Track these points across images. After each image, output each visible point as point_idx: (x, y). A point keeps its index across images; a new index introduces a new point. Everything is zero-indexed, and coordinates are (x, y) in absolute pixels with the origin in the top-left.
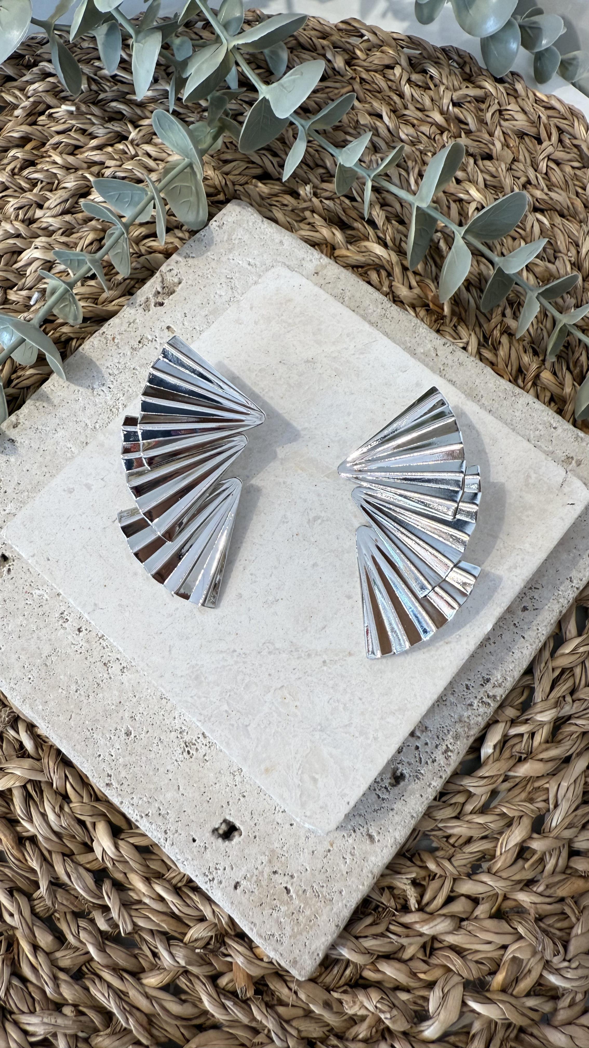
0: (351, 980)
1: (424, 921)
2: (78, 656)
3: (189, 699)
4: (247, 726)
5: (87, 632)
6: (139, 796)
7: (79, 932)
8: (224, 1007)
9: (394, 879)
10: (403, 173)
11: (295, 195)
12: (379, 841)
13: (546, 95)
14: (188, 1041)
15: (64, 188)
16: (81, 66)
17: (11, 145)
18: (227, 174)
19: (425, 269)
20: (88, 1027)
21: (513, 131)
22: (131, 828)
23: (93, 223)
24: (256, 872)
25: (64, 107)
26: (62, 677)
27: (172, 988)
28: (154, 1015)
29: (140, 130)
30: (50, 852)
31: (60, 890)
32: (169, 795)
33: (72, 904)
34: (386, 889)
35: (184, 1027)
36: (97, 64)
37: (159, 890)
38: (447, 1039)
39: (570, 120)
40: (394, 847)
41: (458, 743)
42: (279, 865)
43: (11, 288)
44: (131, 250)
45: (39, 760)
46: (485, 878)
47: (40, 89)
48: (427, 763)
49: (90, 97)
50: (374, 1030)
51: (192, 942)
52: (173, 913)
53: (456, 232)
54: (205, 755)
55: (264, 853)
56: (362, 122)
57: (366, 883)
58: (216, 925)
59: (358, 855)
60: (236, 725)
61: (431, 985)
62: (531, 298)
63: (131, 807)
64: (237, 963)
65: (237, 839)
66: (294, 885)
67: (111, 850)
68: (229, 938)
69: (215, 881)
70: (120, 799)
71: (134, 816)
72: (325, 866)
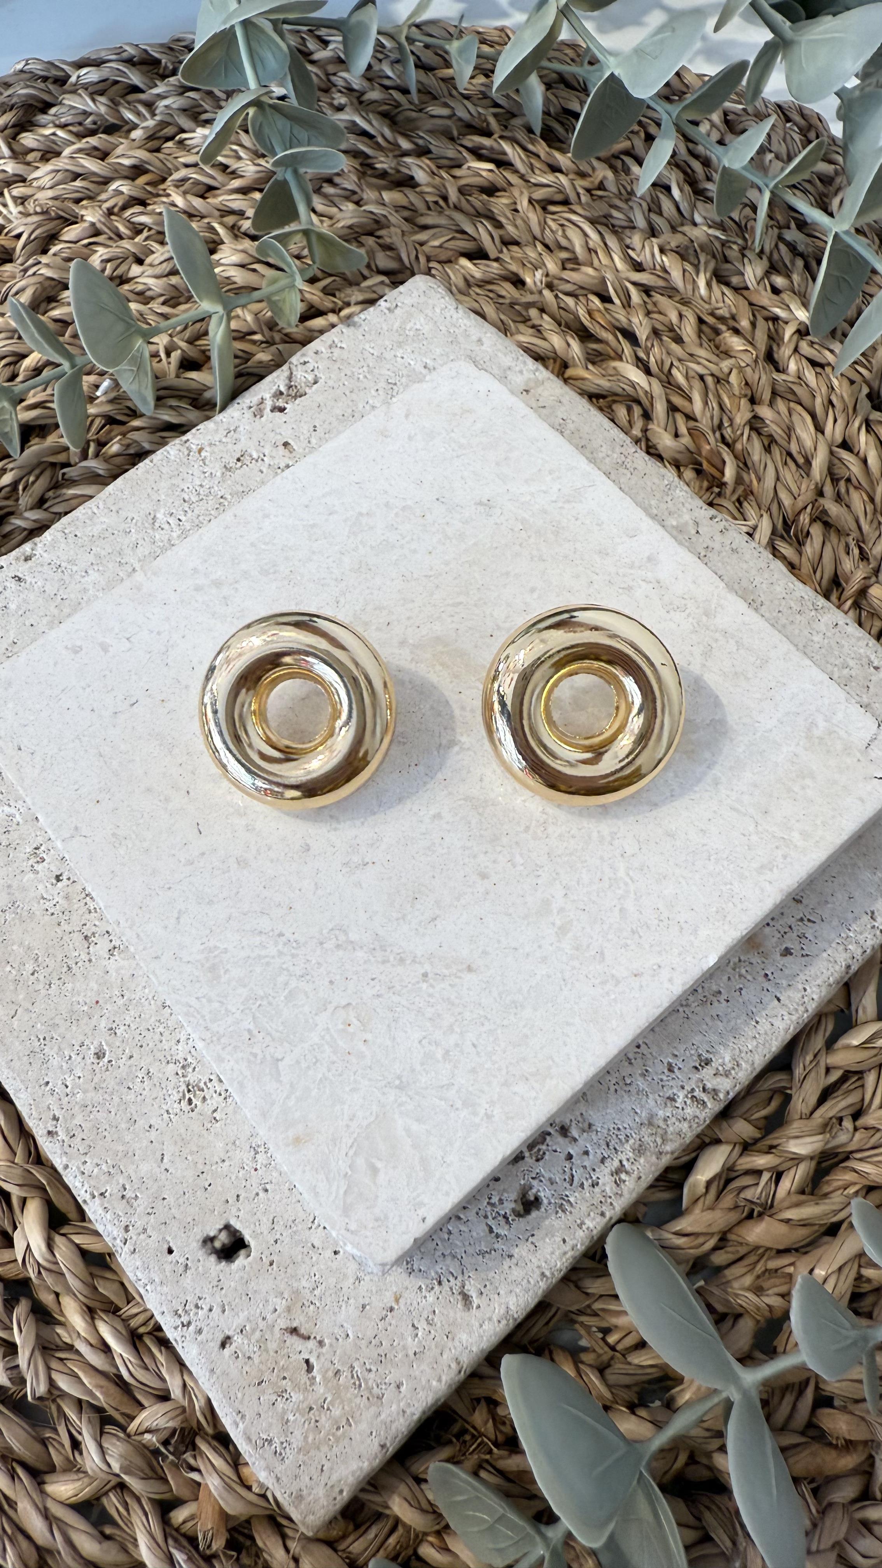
2: (47, 918)
4: (278, 1060)
5: (69, 883)
6: (96, 1161)
8: (170, 1559)
10: (690, 269)
11: (518, 284)
12: (478, 1307)
17: (116, 175)
18: (422, 245)
19: (704, 412)
22: (82, 1219)
24: (262, 1324)
26: (15, 947)
27: (95, 1512)
28: (49, 1551)
32: (145, 1168)
37: (106, 1332)
40: (504, 1322)
41: (642, 1160)
42: (302, 1318)
48: (582, 1186)
51: (141, 1434)
52: (120, 1377)
54: (215, 1111)
55: (281, 1294)
57: (444, 1378)
58: (184, 1410)
59: (439, 1325)
60: (260, 1056)
63: (79, 1177)
64: (206, 1484)
65: (241, 1260)
66: (322, 1359)
67: (40, 1249)
68: (203, 1438)
69: (192, 1328)
70: (65, 1160)
71: (81, 1195)
72: (380, 1336)
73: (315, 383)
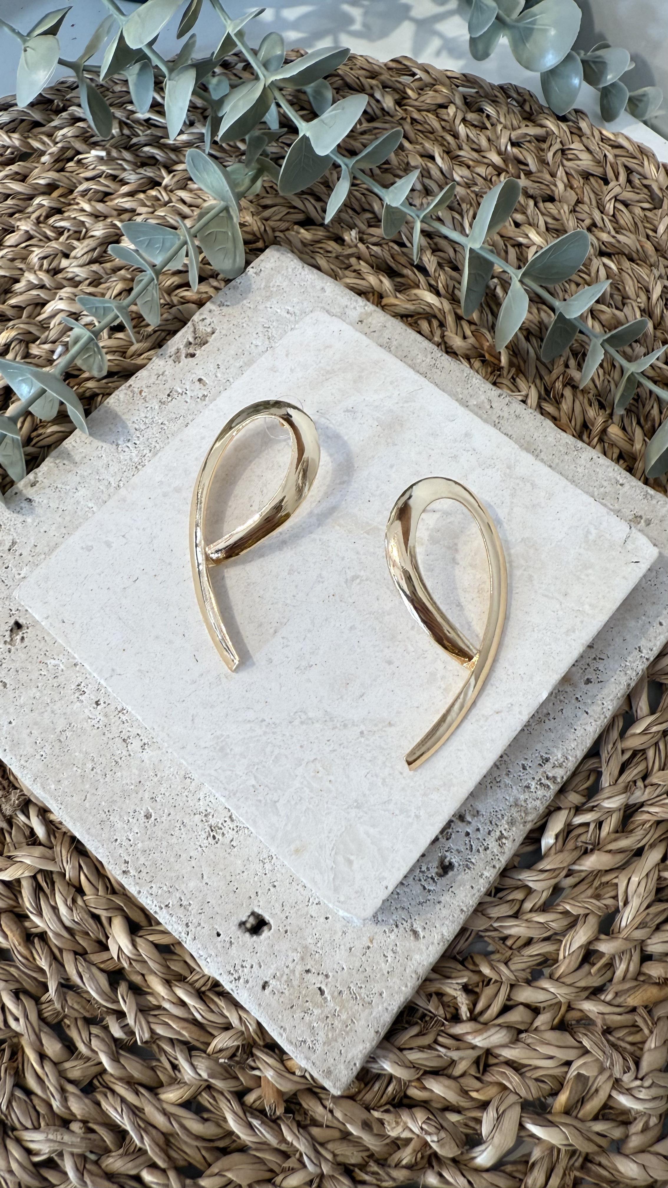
0: (394, 1099)
1: (477, 1032)
2: (95, 731)
3: (213, 772)
4: (275, 802)
5: (105, 705)
6: (158, 885)
7: (90, 1040)
8: (251, 1126)
9: (442, 983)
10: (457, 216)
11: (339, 241)
12: (424, 937)
13: (613, 134)
14: (210, 1165)
15: (92, 236)
16: (112, 110)
17: (37, 192)
18: (267, 220)
19: (481, 318)
20: (98, 1146)
21: (577, 171)
22: (151, 924)
23: (123, 272)
24: (287, 971)
25: (94, 153)
26: (77, 754)
27: (194, 1106)
28: (171, 1135)
29: (174, 176)
30: (61, 950)
31: (71, 992)
32: (192, 885)
33: (84, 1008)
34: (434, 996)
35: (207, 1149)
36: (130, 107)
37: (181, 993)
38: (503, 1168)
39: (639, 159)
40: (442, 944)
41: (514, 829)
42: (313, 963)
43: (34, 342)
44: (162, 301)
45: (51, 848)
46: (545, 984)
47: (69, 134)
48: (478, 851)
49: (123, 142)
50: (419, 1155)
51: (217, 1053)
52: (196, 1020)
53: (513, 276)
54: (232, 841)
55: (296, 950)
56: (413, 163)
57: (409, 985)
58: (243, 1033)
59: (400, 952)
60: (263, 801)
61: (484, 1105)
62: (595, 345)
63: (149, 897)
64: (265, 1076)
65: (266, 934)
66: (329, 986)
67: (128, 948)
68: (258, 1049)
69: (241, 980)
70: (137, 888)
71: (151, 907)
72: (364, 965)
73: (213, 333)
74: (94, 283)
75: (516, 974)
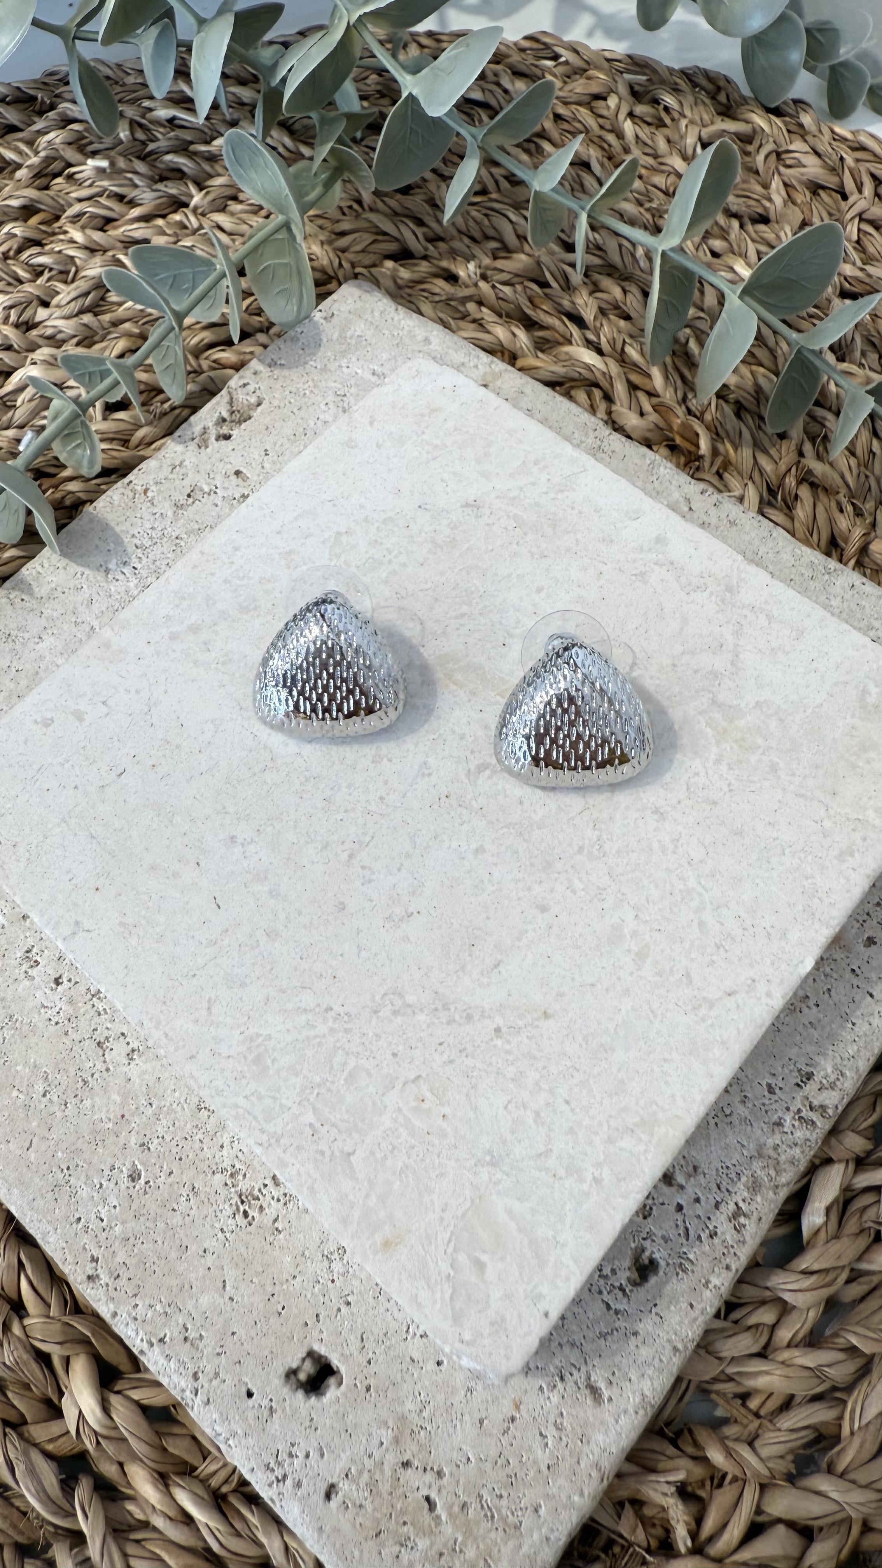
2: (51, 1029)
3: (241, 1101)
4: (349, 1154)
5: (70, 985)
6: (147, 1303)
9: (642, 1483)
11: (451, 279)
12: (610, 1399)
13: (851, 132)
15: (84, 277)
16: (121, 107)
17: (6, 218)
18: (343, 251)
19: (666, 387)
21: (799, 182)
22: (138, 1370)
23: (127, 326)
24: (368, 1464)
25: (91, 162)
26: (19, 1068)
29: (208, 193)
32: (205, 1301)
33: (15, 1527)
34: (627, 1505)
37: (184, 1499)
40: (641, 1412)
41: (759, 1198)
42: (414, 1448)
44: (187, 367)
46: (823, 1484)
47: (58, 140)
48: (699, 1239)
49: (134, 150)
52: (209, 1550)
54: (276, 1220)
55: (386, 1423)
57: (586, 1491)
59: (570, 1428)
60: (328, 1153)
63: (131, 1325)
65: (332, 1392)
66: (444, 1492)
67: (93, 1413)
69: (288, 1482)
70: (112, 1307)
71: (136, 1343)
72: (505, 1452)
73: (259, 404)
74: (86, 342)
75: (770, 1465)
